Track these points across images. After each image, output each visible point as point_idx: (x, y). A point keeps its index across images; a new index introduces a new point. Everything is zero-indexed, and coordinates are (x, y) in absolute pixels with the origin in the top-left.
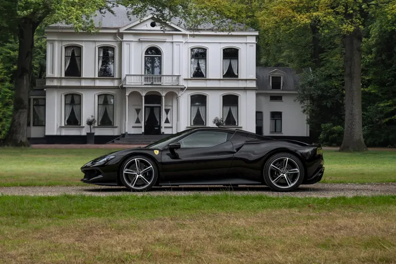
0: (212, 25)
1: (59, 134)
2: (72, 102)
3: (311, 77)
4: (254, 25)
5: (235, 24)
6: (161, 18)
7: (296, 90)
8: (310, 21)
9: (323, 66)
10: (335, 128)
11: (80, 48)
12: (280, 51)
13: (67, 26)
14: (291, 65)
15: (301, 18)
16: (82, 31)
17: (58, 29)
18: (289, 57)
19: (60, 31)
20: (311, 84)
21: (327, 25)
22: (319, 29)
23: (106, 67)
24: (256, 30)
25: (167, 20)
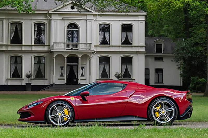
0: (113, 8)
1: (6, 84)
2: (16, 62)
3: (184, 44)
4: (143, 8)
5: (130, 7)
6: (78, 3)
7: (173, 53)
8: (183, 5)
9: (192, 36)
10: (200, 80)
11: (21, 24)
12: (162, 26)
13: (12, 8)
14: (170, 36)
15: (177, 3)
16: (22, 12)
17: (6, 11)
18: (168, 30)
19: (7, 12)
20: (183, 49)
21: (195, 8)
22: (189, 11)
23: (40, 37)
24: (145, 12)
25: (82, 5)
